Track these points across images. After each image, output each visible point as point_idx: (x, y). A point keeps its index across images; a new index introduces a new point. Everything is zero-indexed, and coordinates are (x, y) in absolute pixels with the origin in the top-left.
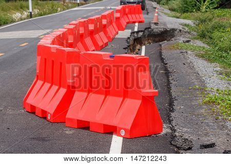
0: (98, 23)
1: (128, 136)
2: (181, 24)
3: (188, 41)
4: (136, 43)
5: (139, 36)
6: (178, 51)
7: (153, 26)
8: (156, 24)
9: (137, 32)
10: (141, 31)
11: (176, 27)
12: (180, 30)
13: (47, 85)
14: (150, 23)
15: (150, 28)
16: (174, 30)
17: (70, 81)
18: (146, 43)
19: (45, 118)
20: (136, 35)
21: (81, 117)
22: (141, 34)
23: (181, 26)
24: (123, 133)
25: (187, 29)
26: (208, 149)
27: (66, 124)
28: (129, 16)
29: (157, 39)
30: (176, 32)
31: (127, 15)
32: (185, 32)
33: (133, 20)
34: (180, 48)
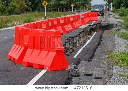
0: (67, 20)
1: (49, 70)
2: (118, 22)
3: (118, 30)
4: (92, 31)
5: (94, 27)
6: (111, 34)
7: (102, 23)
8: (104, 21)
9: (93, 25)
10: (95, 25)
11: (114, 23)
12: (116, 25)
13: (17, 46)
14: (101, 21)
15: (100, 23)
16: (113, 24)
17: (26, 44)
18: (98, 31)
19: (15, 62)
20: (91, 27)
21: (29, 61)
22: (94, 26)
23: (117, 23)
24: (47, 68)
25: (120, 24)
26: (88, 76)
27: (23, 65)
28: (91, 18)
29: (104, 29)
30: (114, 26)
31: (89, 17)
32: (119, 26)
33: (93, 20)
34: (112, 33)
